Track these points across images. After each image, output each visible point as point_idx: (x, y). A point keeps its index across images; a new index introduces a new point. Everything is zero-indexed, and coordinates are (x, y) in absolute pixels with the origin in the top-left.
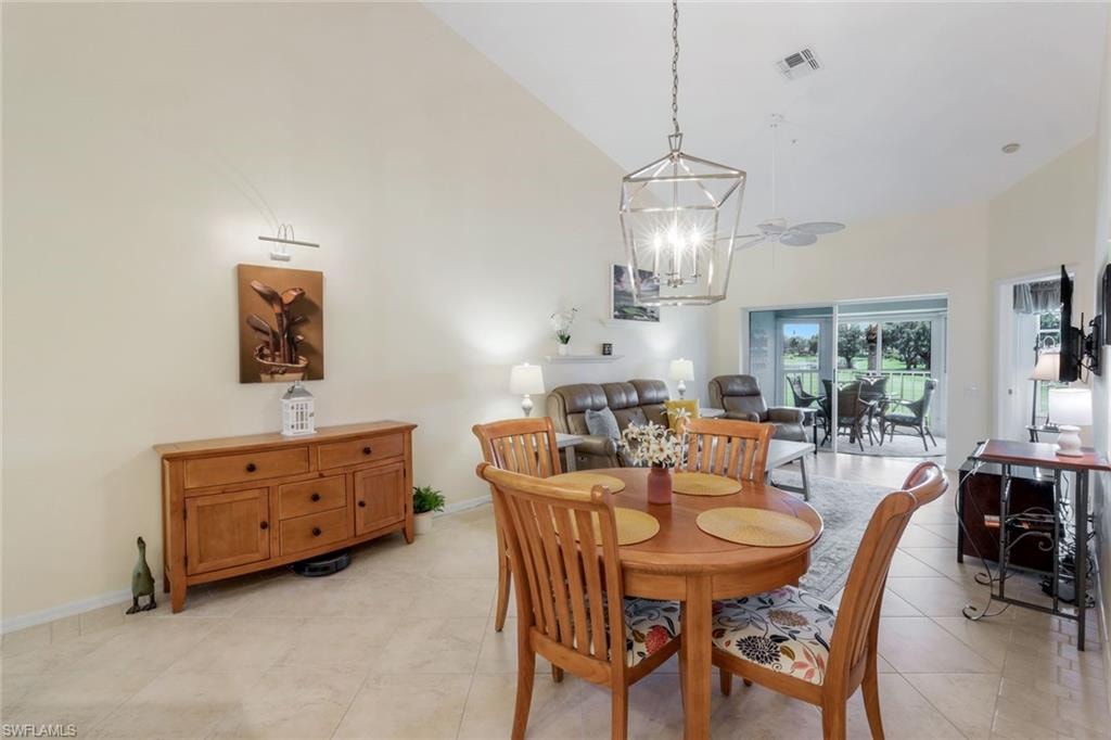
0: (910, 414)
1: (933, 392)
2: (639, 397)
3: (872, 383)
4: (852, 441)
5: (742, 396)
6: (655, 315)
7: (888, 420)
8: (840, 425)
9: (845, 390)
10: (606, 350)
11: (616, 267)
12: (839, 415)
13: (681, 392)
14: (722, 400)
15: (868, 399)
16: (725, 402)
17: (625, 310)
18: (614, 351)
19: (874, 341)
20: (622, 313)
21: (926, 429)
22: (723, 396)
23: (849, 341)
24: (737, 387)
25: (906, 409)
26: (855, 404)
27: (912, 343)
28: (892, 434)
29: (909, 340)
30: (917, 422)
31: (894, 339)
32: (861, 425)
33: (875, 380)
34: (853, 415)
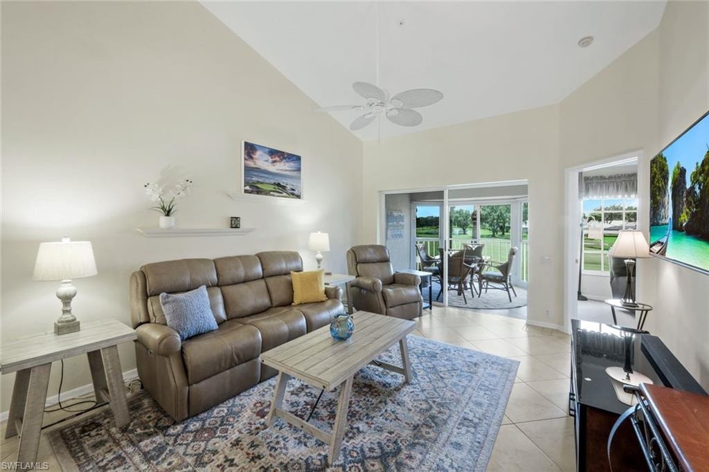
0: (499, 273)
1: (514, 256)
2: (263, 270)
3: (474, 249)
4: (459, 294)
5: (374, 262)
6: (295, 192)
7: (484, 279)
8: (450, 282)
9: (454, 256)
10: (235, 223)
11: (246, 144)
12: (449, 275)
13: (319, 261)
14: (357, 265)
15: (470, 263)
16: (358, 268)
17: (259, 186)
18: (243, 224)
19: (475, 219)
20: (254, 189)
21: (510, 284)
22: (357, 263)
23: (464, 220)
24: (369, 255)
25: (496, 269)
26: (461, 266)
27: (495, 221)
28: (487, 288)
29: (494, 219)
30: (503, 279)
31: (487, 219)
32: (465, 283)
33: (476, 246)
34: (459, 276)
